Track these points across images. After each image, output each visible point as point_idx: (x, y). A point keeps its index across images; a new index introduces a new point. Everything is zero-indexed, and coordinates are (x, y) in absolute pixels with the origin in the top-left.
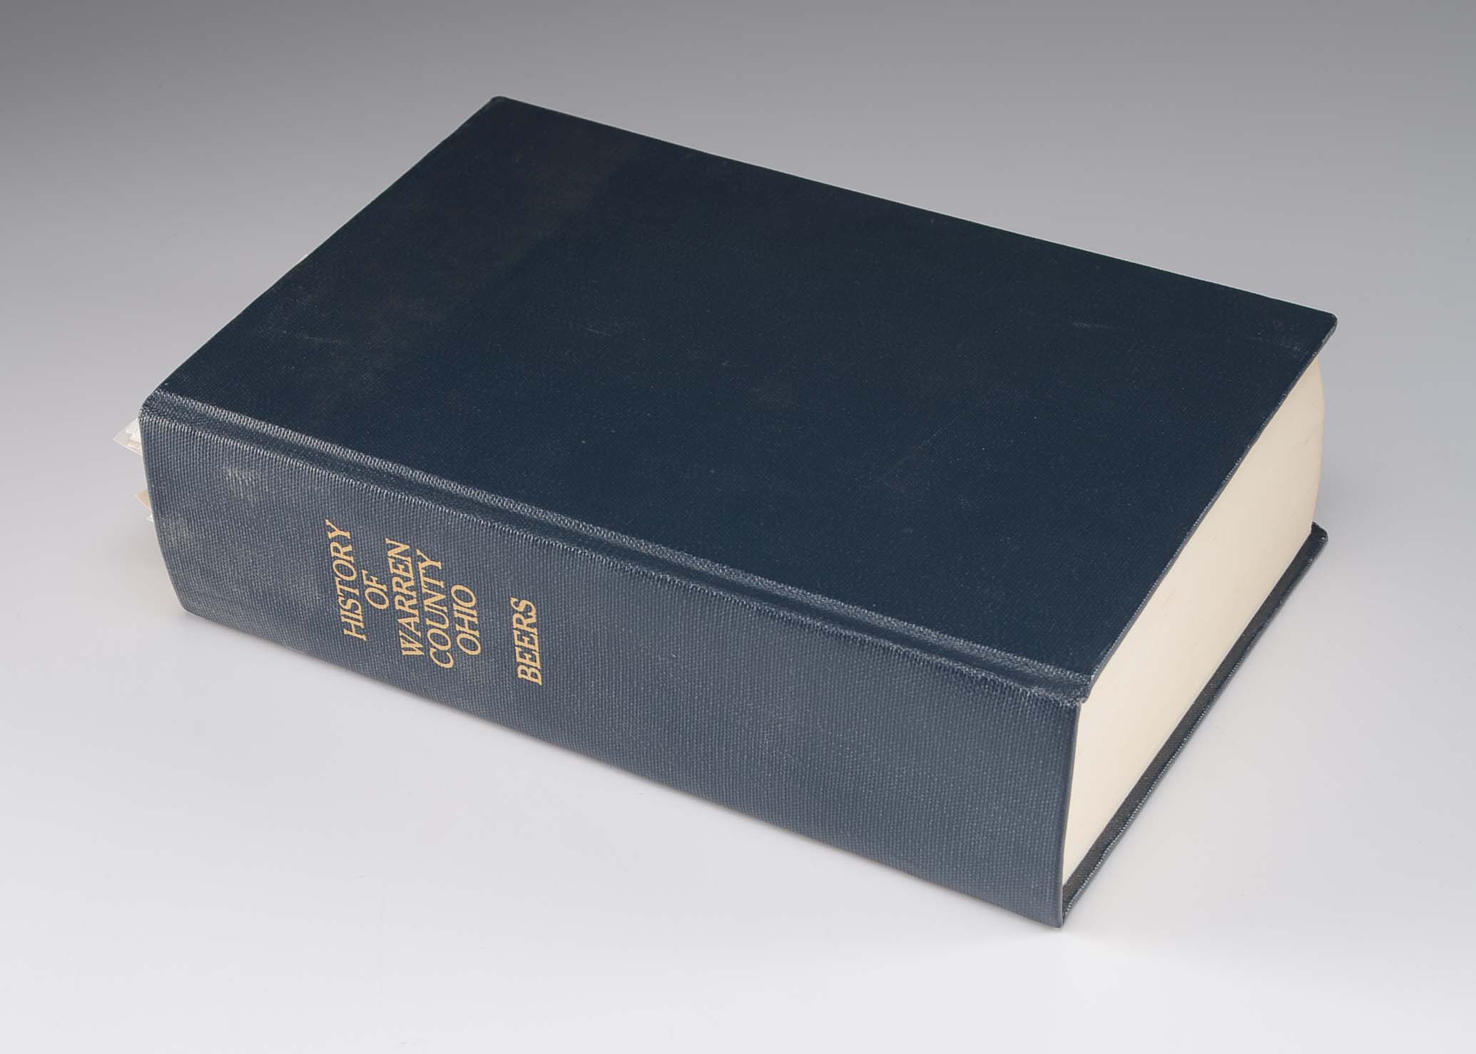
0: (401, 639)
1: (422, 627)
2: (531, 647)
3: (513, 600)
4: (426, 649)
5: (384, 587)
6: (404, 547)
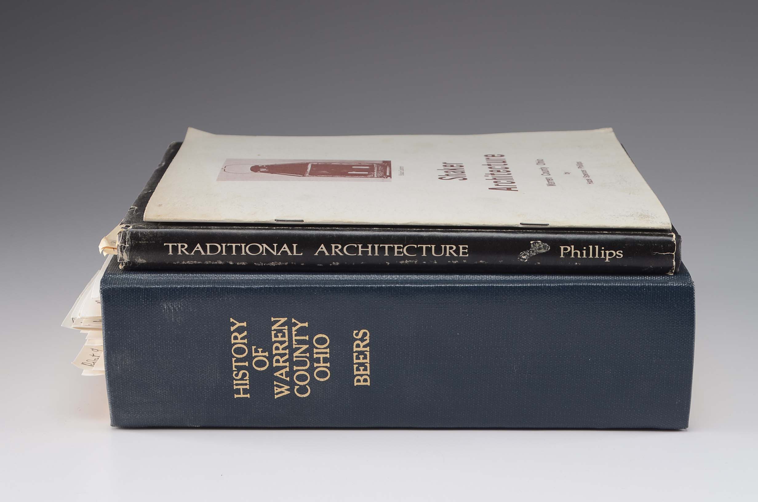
0: (275, 387)
1: (290, 374)
2: (365, 361)
3: (355, 332)
4: (291, 390)
5: (267, 354)
6: (283, 320)
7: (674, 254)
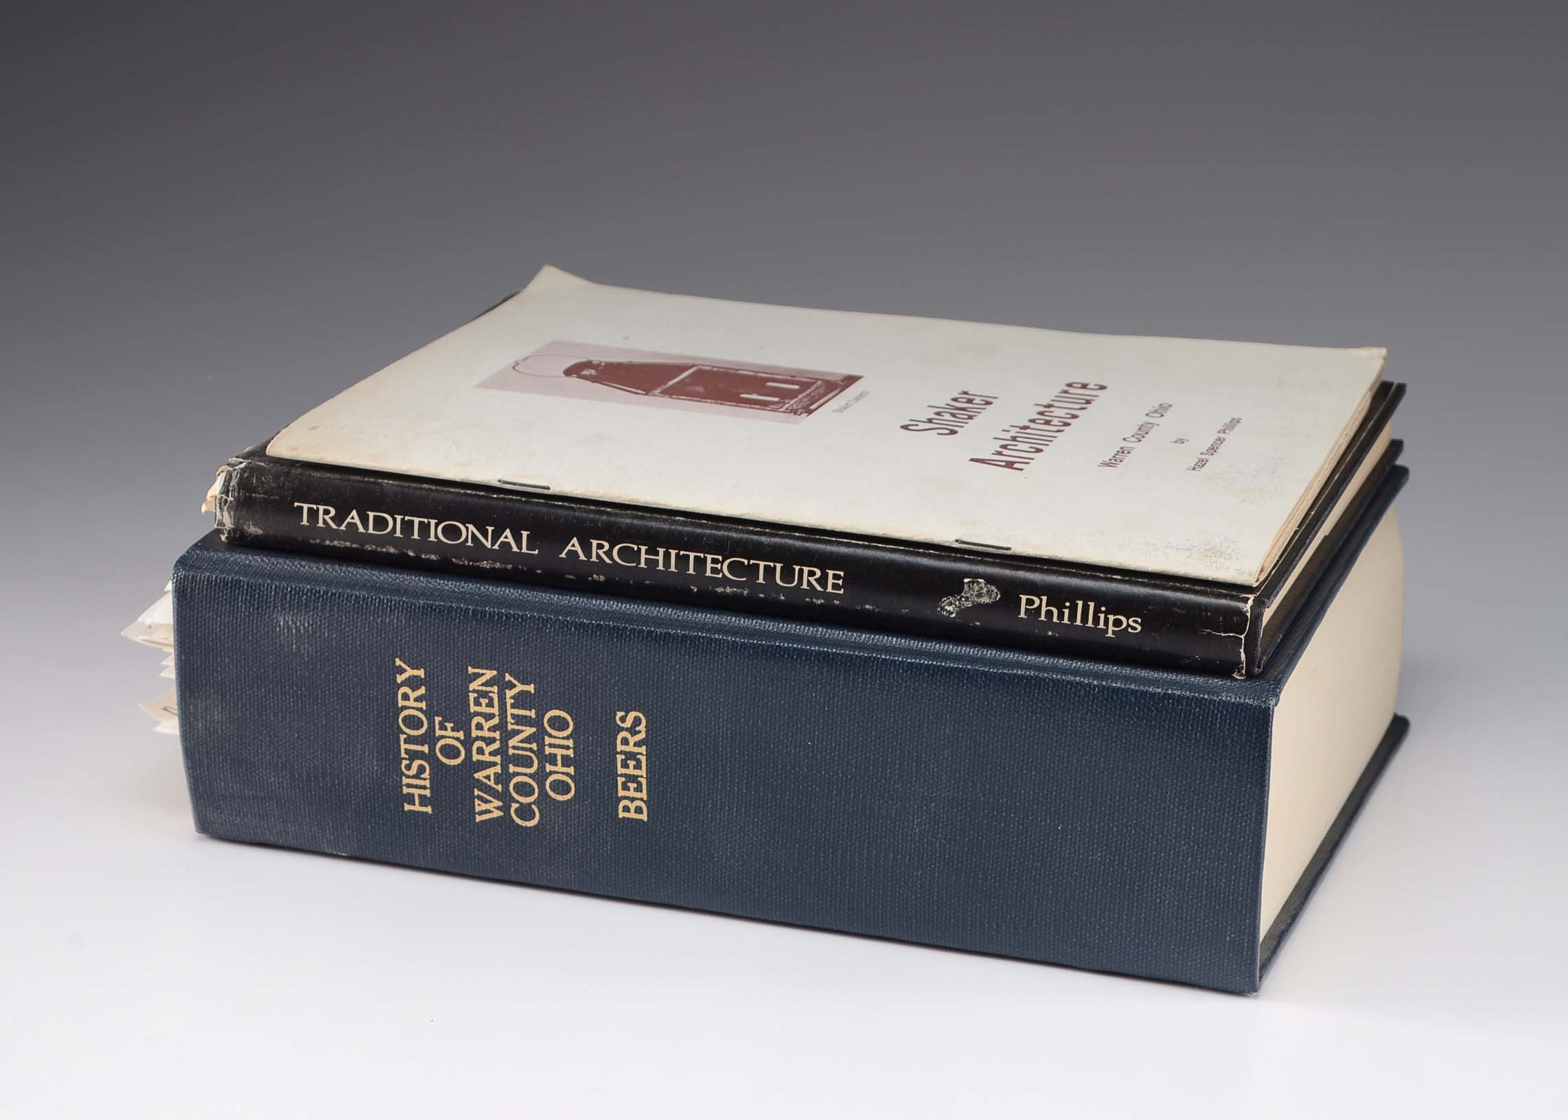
0: (476, 800)
1: (503, 778)
2: (637, 772)
3: (620, 714)
4: (505, 808)
5: (461, 735)
6: (489, 674)
7: (1242, 637)
